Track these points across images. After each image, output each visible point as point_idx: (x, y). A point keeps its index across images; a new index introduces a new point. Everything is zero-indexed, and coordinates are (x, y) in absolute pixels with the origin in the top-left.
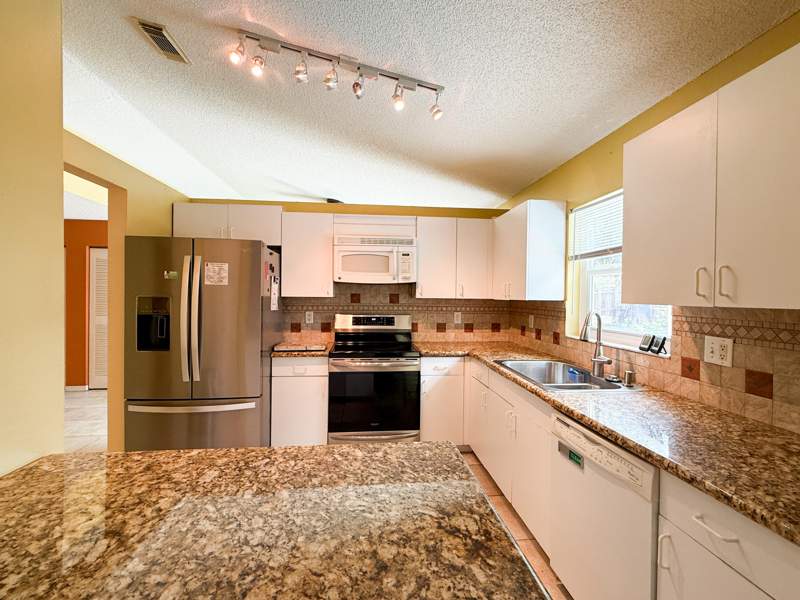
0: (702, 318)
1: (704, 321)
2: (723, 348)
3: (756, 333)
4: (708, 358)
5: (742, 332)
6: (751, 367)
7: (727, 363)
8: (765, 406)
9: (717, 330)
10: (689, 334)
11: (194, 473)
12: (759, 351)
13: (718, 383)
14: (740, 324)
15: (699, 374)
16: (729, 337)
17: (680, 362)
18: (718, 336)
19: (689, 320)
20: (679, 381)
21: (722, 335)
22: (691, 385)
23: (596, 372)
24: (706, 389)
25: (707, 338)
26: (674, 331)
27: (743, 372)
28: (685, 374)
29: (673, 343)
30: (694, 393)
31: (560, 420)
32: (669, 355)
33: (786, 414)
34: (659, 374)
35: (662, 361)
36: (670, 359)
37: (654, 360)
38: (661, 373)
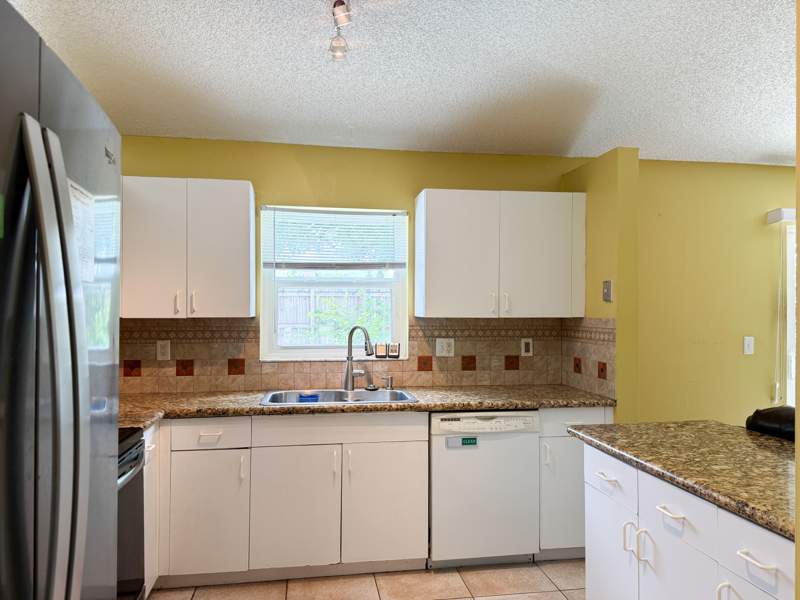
0: (432, 325)
1: (434, 328)
2: (449, 345)
3: (466, 333)
4: (438, 354)
5: (459, 333)
6: (466, 354)
7: (452, 354)
8: (471, 376)
9: (443, 333)
10: (423, 339)
12: (468, 343)
13: (445, 369)
14: (457, 328)
15: (431, 366)
16: (451, 337)
17: (417, 361)
18: (443, 337)
19: (423, 328)
20: (416, 374)
21: (447, 337)
22: (425, 376)
23: (350, 386)
24: (436, 375)
25: (437, 340)
26: (411, 337)
27: (460, 358)
28: (420, 369)
29: (411, 347)
30: (428, 381)
31: (445, 420)
32: (407, 357)
33: (483, 377)
34: (397, 374)
35: (401, 363)
36: (408, 360)
37: (393, 364)
38: (400, 374)
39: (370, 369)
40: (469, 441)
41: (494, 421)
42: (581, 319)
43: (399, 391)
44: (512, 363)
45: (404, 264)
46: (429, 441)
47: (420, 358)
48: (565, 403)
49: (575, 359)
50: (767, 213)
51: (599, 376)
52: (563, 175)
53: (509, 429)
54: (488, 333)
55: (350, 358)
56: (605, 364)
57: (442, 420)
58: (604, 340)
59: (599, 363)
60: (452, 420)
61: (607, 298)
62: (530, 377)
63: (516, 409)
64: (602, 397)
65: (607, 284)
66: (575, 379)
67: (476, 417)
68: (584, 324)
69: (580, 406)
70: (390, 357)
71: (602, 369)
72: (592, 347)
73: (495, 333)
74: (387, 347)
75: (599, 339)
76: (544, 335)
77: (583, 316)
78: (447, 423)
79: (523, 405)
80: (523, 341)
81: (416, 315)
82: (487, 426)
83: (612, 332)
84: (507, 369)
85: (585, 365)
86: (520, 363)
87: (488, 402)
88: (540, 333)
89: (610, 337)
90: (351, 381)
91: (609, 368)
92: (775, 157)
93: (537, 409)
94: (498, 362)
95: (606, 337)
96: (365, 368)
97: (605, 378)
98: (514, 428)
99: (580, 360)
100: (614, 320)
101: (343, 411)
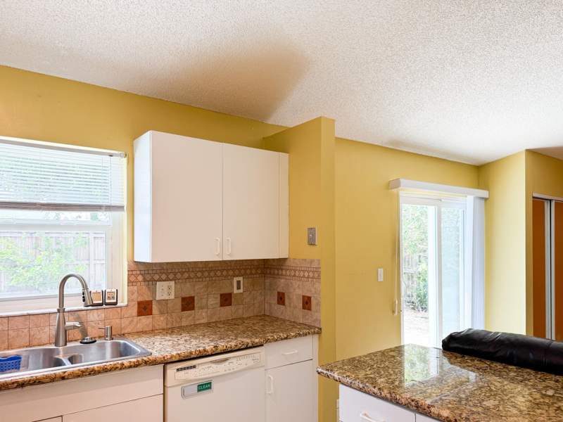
0: (153, 270)
1: (154, 271)
2: (169, 288)
3: (186, 275)
4: (159, 297)
5: (179, 276)
6: (184, 295)
7: (172, 297)
8: (190, 315)
9: (164, 277)
10: (143, 283)
11: (501, 408)
12: (187, 285)
13: (165, 312)
14: (177, 271)
15: (151, 310)
16: (171, 280)
17: (136, 306)
18: (164, 281)
19: (143, 272)
20: (135, 320)
21: (168, 279)
22: (145, 321)
23: (61, 341)
24: (157, 319)
25: (158, 283)
26: (130, 282)
27: (180, 299)
28: (140, 314)
29: (130, 293)
30: (148, 325)
31: (181, 369)
32: (126, 303)
33: (201, 315)
34: (116, 322)
35: (119, 310)
36: (127, 306)
37: (111, 312)
38: (118, 321)
39: (83, 320)
40: (205, 387)
41: (227, 363)
42: (286, 259)
43: (122, 342)
44: (226, 300)
45: (123, 207)
46: (164, 394)
47: (139, 303)
48: (285, 336)
49: (279, 293)
50: (390, 181)
51: (304, 308)
52: (264, 138)
53: (241, 367)
54: (206, 274)
55: (61, 310)
56: (309, 298)
57: (178, 370)
58: (308, 277)
59: (304, 297)
60: (188, 368)
61: (312, 242)
62: (240, 311)
63: (247, 348)
64: (310, 327)
65: (312, 231)
66: (278, 310)
67: (211, 362)
68: (288, 263)
69: (296, 337)
70: (107, 304)
71: (307, 303)
72: (296, 283)
73: (212, 274)
74: (104, 293)
75: (304, 276)
76: (251, 274)
77: (287, 257)
78: (183, 372)
79: (253, 342)
80: (236, 279)
81: (136, 260)
82: (221, 369)
83: (317, 271)
84: (221, 306)
85: (289, 299)
86: (233, 299)
87: (222, 345)
88: (248, 272)
89: (315, 274)
90: (63, 336)
91: (314, 302)
92: (398, 143)
93: (262, 345)
94: (214, 301)
95: (311, 274)
96: (78, 319)
97: (309, 309)
98: (245, 366)
99: (283, 294)
100: (319, 260)
101: (63, 378)
